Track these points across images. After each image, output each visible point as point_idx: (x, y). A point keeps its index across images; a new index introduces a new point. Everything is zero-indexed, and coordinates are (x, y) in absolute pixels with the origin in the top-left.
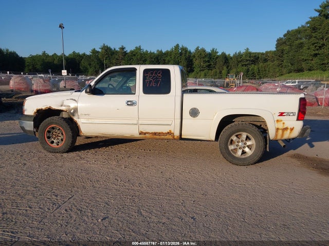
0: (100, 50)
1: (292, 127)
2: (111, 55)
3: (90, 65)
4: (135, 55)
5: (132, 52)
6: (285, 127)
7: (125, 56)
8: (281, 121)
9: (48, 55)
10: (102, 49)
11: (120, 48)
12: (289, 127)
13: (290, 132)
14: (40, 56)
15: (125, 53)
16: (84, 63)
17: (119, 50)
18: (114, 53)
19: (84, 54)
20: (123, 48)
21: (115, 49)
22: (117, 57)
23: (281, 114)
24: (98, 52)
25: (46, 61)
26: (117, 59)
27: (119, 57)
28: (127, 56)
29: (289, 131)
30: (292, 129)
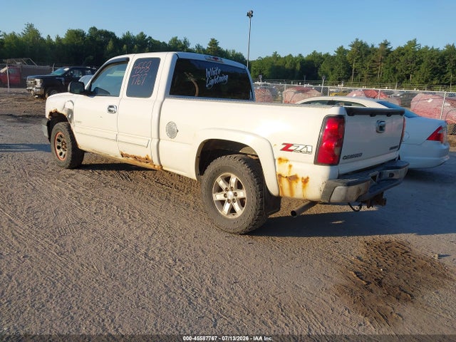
0: (349, 49)
1: (305, 177)
2: (366, 55)
3: (332, 70)
4: (403, 54)
5: (400, 49)
6: (293, 174)
7: (387, 55)
8: (287, 161)
9: (280, 57)
10: (353, 46)
11: (381, 45)
12: (300, 176)
13: (304, 187)
14: (270, 58)
15: (389, 51)
16: (324, 67)
17: (378, 47)
18: (370, 52)
19: (327, 55)
20: (385, 44)
21: (373, 46)
22: (373, 58)
23: (287, 148)
24: (347, 51)
25: (276, 65)
26: (374, 61)
27: (377, 58)
28: (389, 55)
29: (300, 183)
30: (305, 181)
